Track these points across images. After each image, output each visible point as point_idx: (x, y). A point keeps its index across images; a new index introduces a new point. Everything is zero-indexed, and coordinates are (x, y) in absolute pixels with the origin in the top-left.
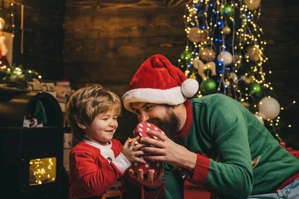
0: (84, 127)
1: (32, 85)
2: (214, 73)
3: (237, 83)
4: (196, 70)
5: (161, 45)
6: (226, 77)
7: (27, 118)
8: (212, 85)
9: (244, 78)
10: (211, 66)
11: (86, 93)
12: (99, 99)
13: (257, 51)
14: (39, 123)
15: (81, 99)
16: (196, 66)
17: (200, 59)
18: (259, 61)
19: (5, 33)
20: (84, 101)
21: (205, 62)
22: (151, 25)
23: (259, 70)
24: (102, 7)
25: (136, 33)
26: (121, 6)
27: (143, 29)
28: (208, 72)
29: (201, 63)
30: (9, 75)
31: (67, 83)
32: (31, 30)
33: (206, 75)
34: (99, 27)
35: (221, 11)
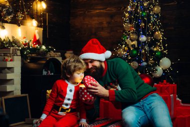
0: (69, 76)
1: (50, 54)
2: (136, 46)
3: (148, 50)
4: (128, 45)
5: (118, 31)
6: (142, 48)
7: (45, 71)
8: (135, 52)
9: (152, 48)
10: (135, 43)
11: (71, 60)
12: (77, 64)
13: (159, 34)
14: (51, 73)
15: (68, 63)
16: (128, 43)
17: (130, 39)
18: (160, 39)
19: (38, 28)
20: (70, 64)
21: (132, 41)
22: (113, 21)
23: (160, 44)
24: (88, 12)
25: (105, 25)
26: (98, 11)
27: (109, 23)
28: (133, 46)
29: (130, 41)
30: (39, 49)
31: (72, 52)
32: (52, 25)
33: (132, 47)
34: (87, 23)
35: (140, 15)
